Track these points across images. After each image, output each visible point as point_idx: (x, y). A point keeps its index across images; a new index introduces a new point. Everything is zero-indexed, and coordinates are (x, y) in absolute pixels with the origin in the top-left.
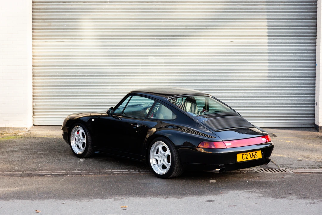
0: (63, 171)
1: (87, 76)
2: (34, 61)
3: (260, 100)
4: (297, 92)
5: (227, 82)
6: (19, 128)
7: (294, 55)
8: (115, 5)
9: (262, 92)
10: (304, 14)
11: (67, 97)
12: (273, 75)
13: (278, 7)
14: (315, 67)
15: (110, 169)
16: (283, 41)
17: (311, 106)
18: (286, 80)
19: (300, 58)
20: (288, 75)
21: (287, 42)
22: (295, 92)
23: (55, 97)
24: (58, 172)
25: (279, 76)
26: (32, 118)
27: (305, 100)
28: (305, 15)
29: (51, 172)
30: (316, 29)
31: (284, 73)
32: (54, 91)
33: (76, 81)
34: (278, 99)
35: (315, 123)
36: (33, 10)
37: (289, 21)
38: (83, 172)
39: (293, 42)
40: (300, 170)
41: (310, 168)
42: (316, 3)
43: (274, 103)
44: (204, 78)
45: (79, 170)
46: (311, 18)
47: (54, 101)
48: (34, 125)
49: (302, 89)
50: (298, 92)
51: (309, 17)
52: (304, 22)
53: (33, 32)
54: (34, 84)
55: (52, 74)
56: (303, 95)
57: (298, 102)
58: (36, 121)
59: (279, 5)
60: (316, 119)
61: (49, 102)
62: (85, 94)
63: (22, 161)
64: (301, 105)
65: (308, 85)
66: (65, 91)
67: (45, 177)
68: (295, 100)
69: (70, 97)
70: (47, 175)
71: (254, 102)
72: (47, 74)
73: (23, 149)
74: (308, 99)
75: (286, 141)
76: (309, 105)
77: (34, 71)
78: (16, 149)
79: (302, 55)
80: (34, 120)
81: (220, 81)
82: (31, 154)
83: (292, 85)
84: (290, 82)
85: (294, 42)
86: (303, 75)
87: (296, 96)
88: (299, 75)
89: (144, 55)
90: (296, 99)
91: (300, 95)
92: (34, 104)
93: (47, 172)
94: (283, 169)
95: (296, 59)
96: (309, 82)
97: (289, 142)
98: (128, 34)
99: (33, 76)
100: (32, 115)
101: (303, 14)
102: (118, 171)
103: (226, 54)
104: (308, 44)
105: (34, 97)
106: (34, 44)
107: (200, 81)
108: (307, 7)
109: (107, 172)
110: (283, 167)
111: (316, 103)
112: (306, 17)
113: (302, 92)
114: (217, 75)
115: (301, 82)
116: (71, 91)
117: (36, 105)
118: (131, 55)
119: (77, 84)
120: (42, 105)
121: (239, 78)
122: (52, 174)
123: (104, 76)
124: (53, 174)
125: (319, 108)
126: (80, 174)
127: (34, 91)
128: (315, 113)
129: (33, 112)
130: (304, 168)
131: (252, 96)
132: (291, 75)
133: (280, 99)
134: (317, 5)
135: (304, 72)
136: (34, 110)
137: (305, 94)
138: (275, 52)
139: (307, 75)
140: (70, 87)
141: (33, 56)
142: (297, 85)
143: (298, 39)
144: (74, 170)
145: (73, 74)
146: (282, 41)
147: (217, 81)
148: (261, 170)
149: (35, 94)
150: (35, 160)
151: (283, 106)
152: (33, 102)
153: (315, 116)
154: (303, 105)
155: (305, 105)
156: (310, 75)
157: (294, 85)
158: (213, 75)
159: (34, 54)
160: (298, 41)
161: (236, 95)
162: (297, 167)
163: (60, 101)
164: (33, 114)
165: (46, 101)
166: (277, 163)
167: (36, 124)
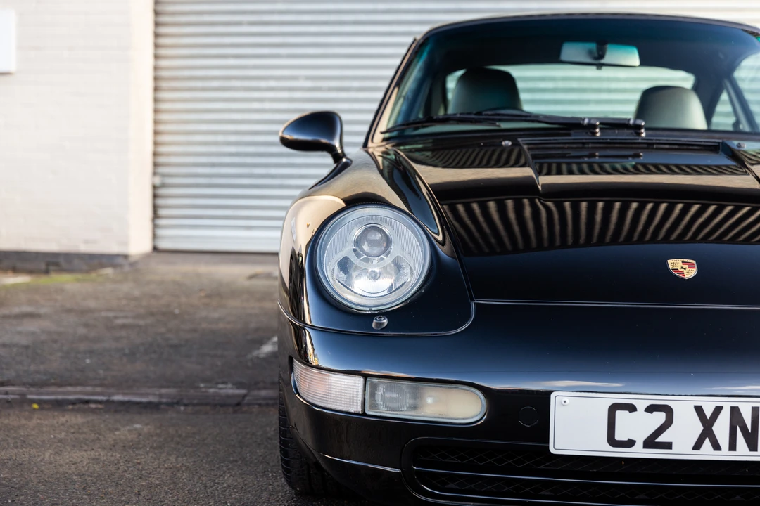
0: (168, 387)
1: (328, 88)
2: (161, 41)
6: (102, 256)
24: (144, 390)
26: (151, 225)
29: (112, 390)
32: (221, 138)
38: (255, 393)
45: (239, 385)
48: (155, 249)
54: (160, 115)
55: (215, 84)
58: (163, 236)
67: (73, 410)
70: (87, 402)
72: (200, 84)
77: (159, 73)
78: (42, 311)
80: (160, 232)
92: (158, 181)
93: (98, 389)
99: (156, 89)
100: (150, 215)
105: (158, 159)
117: (163, 186)
120: (182, 185)
122: (113, 402)
124: (117, 398)
126: (238, 404)
127: (159, 138)
129: (155, 208)
136: (160, 202)
141: (157, 24)
144: (218, 383)
145: (282, 84)
149: (160, 149)
152: (155, 174)
159: (161, 19)
163: (241, 171)
164: (155, 212)
167: (163, 245)
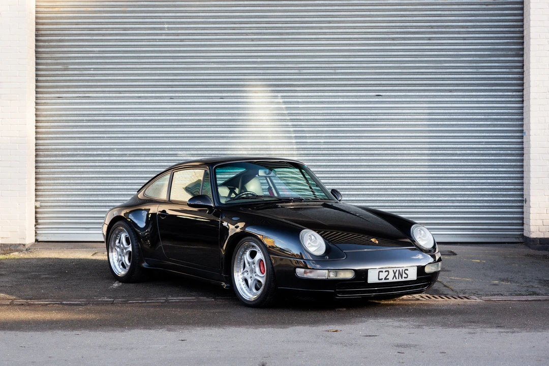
0: (82, 299)
1: (129, 155)
2: (39, 130)
3: (428, 195)
4: (492, 181)
5: (370, 164)
6: (11, 245)
7: (486, 117)
8: (178, 34)
9: (431, 181)
10: (502, 47)
11: (95, 193)
12: (451, 152)
13: (456, 36)
14: (522, 137)
15: (164, 296)
16: (467, 94)
17: (516, 204)
18: (472, 160)
19: (496, 123)
20: (475, 152)
21: (473, 96)
22: (489, 181)
23: (74, 193)
24: (73, 300)
25: (460, 154)
26: (34, 228)
27: (506, 195)
28: (503, 49)
29: (60, 300)
30: (522, 73)
31: (469, 148)
32: (72, 181)
33: (111, 164)
34: (460, 193)
35: (524, 235)
36: (38, 43)
37: (475, 59)
38: (116, 300)
39: (483, 96)
40: (494, 297)
41: (511, 295)
42: (521, 29)
43: (453, 201)
44: (332, 158)
45: (110, 298)
46: (514, 55)
47: (73, 199)
48: (37, 241)
49: (500, 175)
50: (495, 181)
51: (510, 53)
52: (502, 61)
53: (37, 81)
54: (39, 170)
55: (69, 153)
56: (502, 187)
57: (495, 198)
58: (41, 234)
59: (459, 33)
60: (525, 227)
61: (64, 201)
62: (125, 187)
63: (12, 287)
64: (500, 204)
65: (510, 169)
66: (92, 181)
67: (50, 306)
68: (488, 195)
69: (100, 193)
70: (53, 304)
71: (419, 198)
72: (61, 153)
73: (15, 272)
74: (512, 193)
75: (473, 260)
76: (514, 204)
77: (38, 147)
79: (499, 117)
80: (38, 232)
81: (359, 164)
82: (29, 278)
83: (483, 169)
84: (479, 164)
85: (485, 96)
86: (502, 152)
87: (490, 189)
88: (495, 152)
89: (228, 120)
90: (491, 193)
91: (497, 187)
92: (38, 204)
93: (54, 300)
94: (464, 296)
95: (489, 125)
96: (512, 163)
97: (479, 261)
98: (201, 83)
99: (36, 156)
100: (34, 223)
101: (499, 47)
102: (178, 298)
103: (369, 117)
104: (510, 99)
105: (38, 193)
106: (39, 101)
107: (324, 164)
108: (506, 35)
109: (158, 300)
110: (464, 293)
111: (524, 199)
112: (505, 53)
113: (501, 181)
114: (353, 152)
115: (499, 163)
116: (102, 181)
117: (41, 207)
118: (206, 120)
119: (112, 170)
120: (52, 206)
121: (392, 158)
123: (158, 155)
124: (64, 302)
125: (530, 207)
126: (112, 303)
127: (38, 182)
128: (523, 218)
129: (36, 218)
130: (502, 295)
131: (414, 189)
132: (482, 152)
133: (463, 193)
134: (523, 31)
135: (503, 146)
136: (38, 215)
137: (507, 184)
138: (454, 113)
139: (509, 152)
140: (101, 176)
141: (37, 121)
142: (493, 169)
143: (493, 90)
144: (101, 297)
145: (105, 153)
146: (464, 94)
147: (353, 164)
148: (427, 296)
149: (39, 188)
150: (34, 285)
151: (469, 206)
152: (36, 201)
153: (525, 222)
154: (503, 204)
155: (506, 204)
156: (514, 152)
157: (486, 169)
158: (347, 152)
159: (39, 119)
160: (491, 93)
161: (387, 187)
162: (489, 293)
163: (83, 198)
164: (36, 221)
165: (57, 198)
166: (454, 288)
167: (40, 239)
